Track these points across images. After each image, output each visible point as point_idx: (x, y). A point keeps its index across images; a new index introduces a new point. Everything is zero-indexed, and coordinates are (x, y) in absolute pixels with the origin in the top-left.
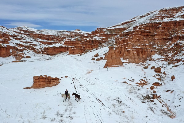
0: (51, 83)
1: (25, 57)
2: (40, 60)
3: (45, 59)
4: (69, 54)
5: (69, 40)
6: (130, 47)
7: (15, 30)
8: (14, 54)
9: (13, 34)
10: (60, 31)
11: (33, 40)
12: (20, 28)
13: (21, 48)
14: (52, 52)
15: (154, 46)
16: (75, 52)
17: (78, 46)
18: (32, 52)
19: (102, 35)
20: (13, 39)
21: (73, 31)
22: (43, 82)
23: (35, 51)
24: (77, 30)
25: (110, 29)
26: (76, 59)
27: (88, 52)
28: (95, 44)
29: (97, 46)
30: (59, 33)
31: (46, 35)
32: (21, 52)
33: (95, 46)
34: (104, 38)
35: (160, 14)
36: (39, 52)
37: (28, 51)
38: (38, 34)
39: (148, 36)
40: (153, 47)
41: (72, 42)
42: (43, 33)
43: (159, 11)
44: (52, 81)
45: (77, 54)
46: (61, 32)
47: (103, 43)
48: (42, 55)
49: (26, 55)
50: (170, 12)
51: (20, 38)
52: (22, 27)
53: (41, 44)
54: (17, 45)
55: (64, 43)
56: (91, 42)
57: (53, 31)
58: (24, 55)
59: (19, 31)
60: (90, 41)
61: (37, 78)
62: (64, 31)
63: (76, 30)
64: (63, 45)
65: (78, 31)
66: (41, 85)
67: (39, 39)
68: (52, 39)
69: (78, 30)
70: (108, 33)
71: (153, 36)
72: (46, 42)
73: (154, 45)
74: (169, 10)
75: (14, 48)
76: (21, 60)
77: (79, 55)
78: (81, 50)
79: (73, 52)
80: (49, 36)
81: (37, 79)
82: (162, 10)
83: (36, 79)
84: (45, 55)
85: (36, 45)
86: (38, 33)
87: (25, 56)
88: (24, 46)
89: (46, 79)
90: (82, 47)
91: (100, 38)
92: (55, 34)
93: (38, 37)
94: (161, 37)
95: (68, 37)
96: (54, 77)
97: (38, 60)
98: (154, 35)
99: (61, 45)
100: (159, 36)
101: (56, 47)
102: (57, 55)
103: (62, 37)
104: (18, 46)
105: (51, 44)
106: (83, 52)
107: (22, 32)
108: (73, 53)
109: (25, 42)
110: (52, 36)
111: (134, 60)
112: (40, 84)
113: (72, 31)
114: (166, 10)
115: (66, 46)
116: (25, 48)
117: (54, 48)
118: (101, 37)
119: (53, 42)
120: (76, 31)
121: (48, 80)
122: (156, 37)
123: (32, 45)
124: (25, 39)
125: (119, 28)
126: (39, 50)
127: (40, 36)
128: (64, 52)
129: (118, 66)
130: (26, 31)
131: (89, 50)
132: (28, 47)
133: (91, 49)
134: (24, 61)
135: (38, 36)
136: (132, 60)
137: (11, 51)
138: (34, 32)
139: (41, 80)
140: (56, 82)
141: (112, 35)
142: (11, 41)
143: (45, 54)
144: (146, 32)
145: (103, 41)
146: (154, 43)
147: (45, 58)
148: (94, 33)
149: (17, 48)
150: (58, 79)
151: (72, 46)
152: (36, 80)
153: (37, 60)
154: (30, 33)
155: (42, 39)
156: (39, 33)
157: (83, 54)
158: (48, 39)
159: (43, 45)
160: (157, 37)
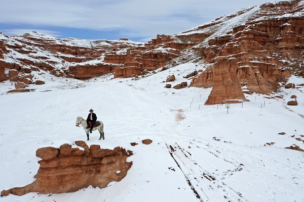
0: (103, 169)
1: (34, 83)
2: (63, 88)
3: (71, 87)
4: (115, 78)
5: (114, 53)
6: (247, 61)
7: (20, 38)
8: (12, 77)
9: (15, 44)
10: (95, 40)
11: (50, 54)
12: (29, 34)
13: (28, 67)
14: (83, 74)
15: (284, 61)
16: (126, 73)
17: (131, 62)
18: (48, 73)
19: (169, 46)
20: (13, 51)
21: (117, 40)
22: (72, 166)
23: (54, 73)
24: (123, 39)
25: (182, 36)
26: (132, 85)
27: (148, 73)
28: (160, 60)
29: (164, 63)
30: (93, 44)
31: (73, 47)
32: (26, 74)
33: (160, 63)
34: (174, 49)
35: (263, 11)
36: (61, 75)
37: (40, 73)
38: (59, 45)
39: (265, 42)
40: (282, 62)
41: (118, 58)
42: (67, 44)
43: (260, 7)
44: (104, 161)
45: (130, 77)
46: (96, 42)
47: (174, 58)
48: (65, 79)
49: (37, 80)
50: (279, 8)
51: (28, 50)
52: (31, 33)
53: (63, 62)
54: (20, 61)
55: (105, 59)
56: (152, 56)
57: (84, 41)
58: (33, 79)
59: (26, 40)
60: (150, 54)
61: (51, 157)
62: (101, 41)
63: (121, 39)
64: (102, 63)
65: (125, 41)
66: (67, 178)
67: (60, 53)
68: (83, 54)
69: (125, 39)
70: (180, 42)
71: (276, 42)
72: (73, 58)
73: (281, 59)
74: (277, 5)
75: (14, 66)
76: (27, 88)
77: (134, 78)
78: (137, 69)
79: (122, 74)
80: (77, 48)
81: (53, 159)
82: (265, 4)
83: (46, 158)
84: (72, 79)
85: (56, 62)
86: (58, 43)
87: (34, 81)
88: (34, 64)
89: (83, 155)
90: (138, 64)
91: (167, 50)
92: (87, 45)
93: (59, 51)
94: (291, 45)
95: (108, 51)
96: (112, 148)
97: (58, 88)
98: (278, 41)
99: (100, 62)
100: (287, 42)
101: (91, 66)
102: (93, 79)
103: (100, 50)
104: (21, 63)
105: (80, 61)
106: (140, 74)
107: (32, 42)
108: (122, 76)
109: (36, 58)
110: (82, 48)
111: (258, 87)
112: (63, 176)
113: (115, 41)
114: (271, 6)
115: (109, 64)
116: (36, 67)
117: (88, 67)
118: (169, 49)
119: (84, 58)
120: (121, 41)
121: (90, 159)
122: (280, 44)
123: (48, 61)
124: (36, 53)
125: (196, 34)
126: (61, 71)
127: (63, 49)
128: (105, 73)
129: (240, 100)
130: (39, 40)
131: (150, 70)
132: (41, 66)
133: (153, 68)
134: (32, 90)
135: (59, 48)
136: (255, 87)
137: (7, 72)
138: (52, 42)
139: (65, 162)
140: (118, 163)
141: (187, 45)
142: (9, 55)
143: (71, 77)
144: (262, 36)
145: (172, 55)
146: (280, 55)
147: (71, 84)
148: (156, 42)
149: (20, 67)
150: (123, 150)
151: (119, 63)
152: (47, 161)
153: (56, 89)
154: (46, 43)
155: (66, 53)
156: (61, 44)
157: (140, 76)
158: (75, 54)
159: (68, 62)
160: (283, 45)
